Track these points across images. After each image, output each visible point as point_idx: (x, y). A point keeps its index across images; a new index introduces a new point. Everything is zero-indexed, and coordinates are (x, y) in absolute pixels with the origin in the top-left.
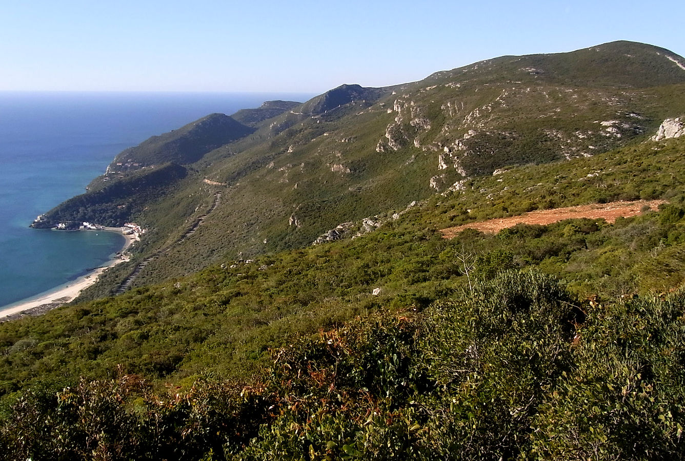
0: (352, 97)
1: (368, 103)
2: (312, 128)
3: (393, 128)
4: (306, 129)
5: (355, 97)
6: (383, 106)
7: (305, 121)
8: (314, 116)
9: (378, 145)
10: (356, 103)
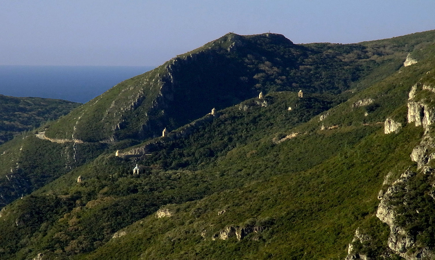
0: (257, 81)
1: (316, 100)
2: (114, 192)
3: (402, 186)
4: (91, 195)
5: (269, 79)
6: (370, 109)
7: (90, 167)
8: (122, 148)
9: (350, 248)
10: (270, 100)
